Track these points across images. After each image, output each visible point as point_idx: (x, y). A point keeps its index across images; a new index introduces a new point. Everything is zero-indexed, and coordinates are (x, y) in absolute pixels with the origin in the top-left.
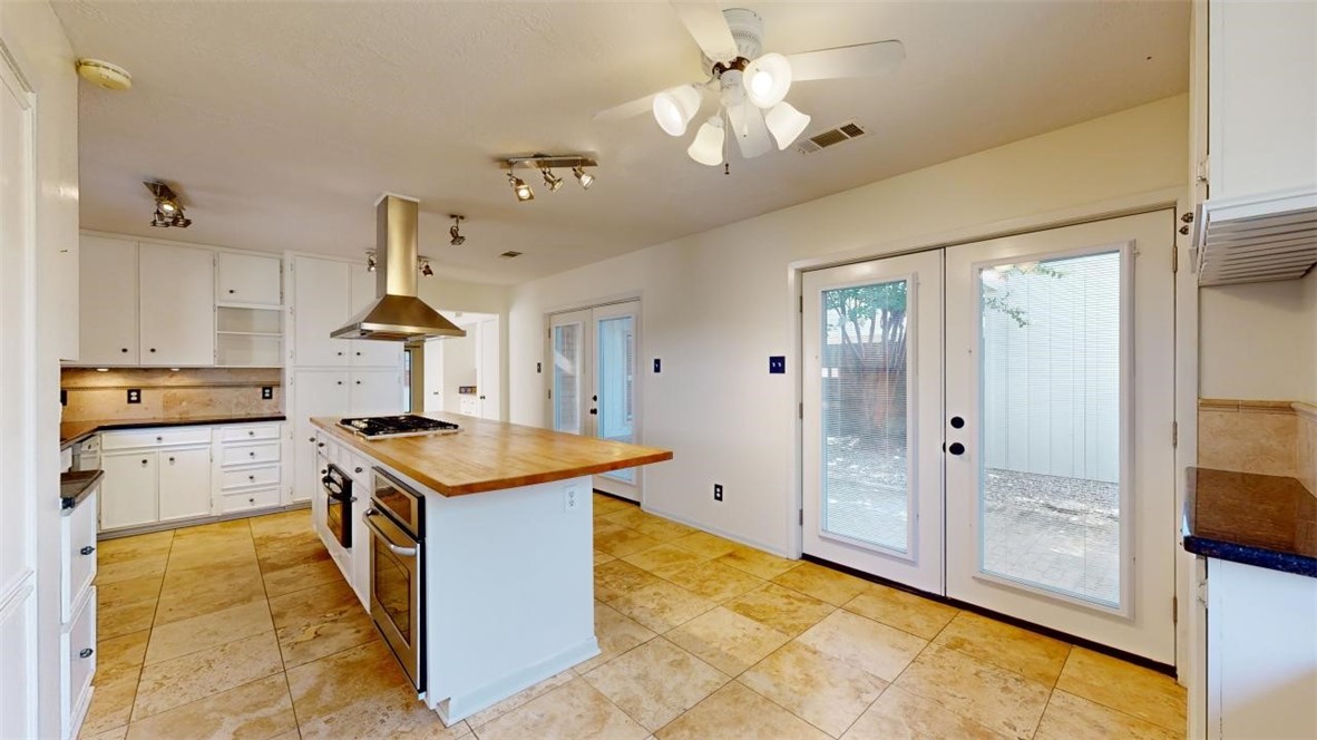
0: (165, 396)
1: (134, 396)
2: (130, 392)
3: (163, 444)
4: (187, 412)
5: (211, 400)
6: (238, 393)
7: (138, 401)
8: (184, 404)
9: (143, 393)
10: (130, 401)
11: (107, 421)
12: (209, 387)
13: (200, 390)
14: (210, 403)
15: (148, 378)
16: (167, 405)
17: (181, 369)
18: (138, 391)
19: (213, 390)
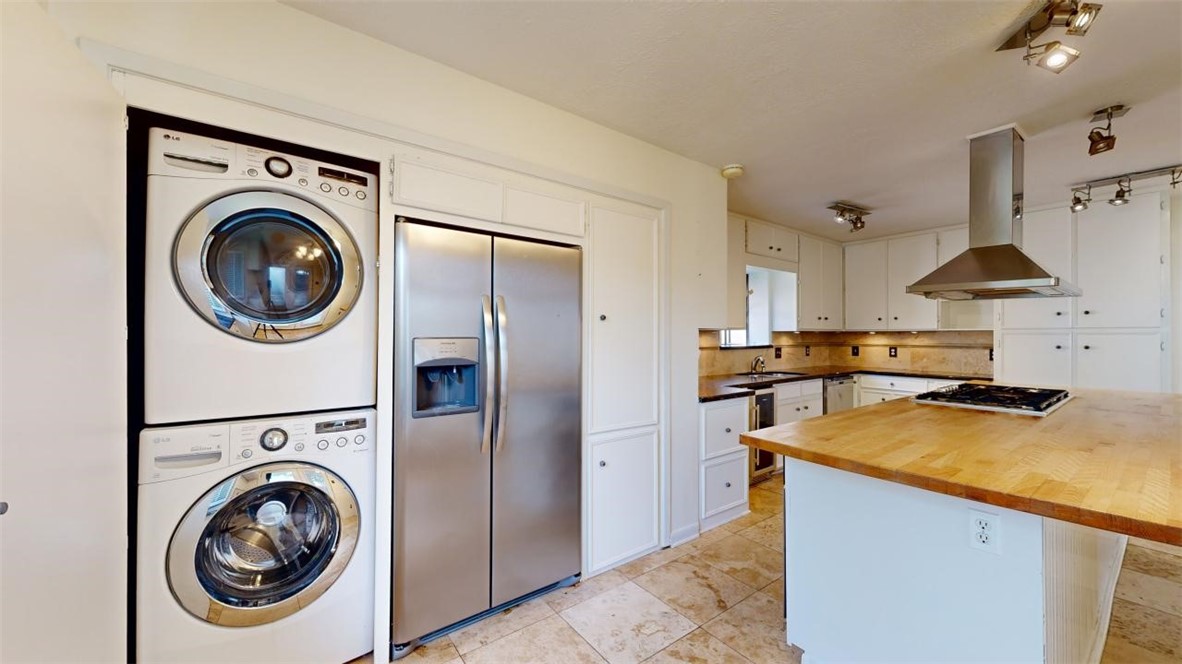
0: (912, 353)
1: (893, 351)
2: (891, 349)
3: (895, 388)
4: (927, 367)
5: (944, 359)
6: (967, 354)
7: (895, 356)
8: (925, 360)
9: (898, 349)
10: (891, 356)
11: (879, 368)
12: (943, 347)
13: (936, 350)
14: (943, 361)
15: (902, 338)
16: (914, 359)
17: (919, 332)
18: (896, 349)
19: (946, 350)
